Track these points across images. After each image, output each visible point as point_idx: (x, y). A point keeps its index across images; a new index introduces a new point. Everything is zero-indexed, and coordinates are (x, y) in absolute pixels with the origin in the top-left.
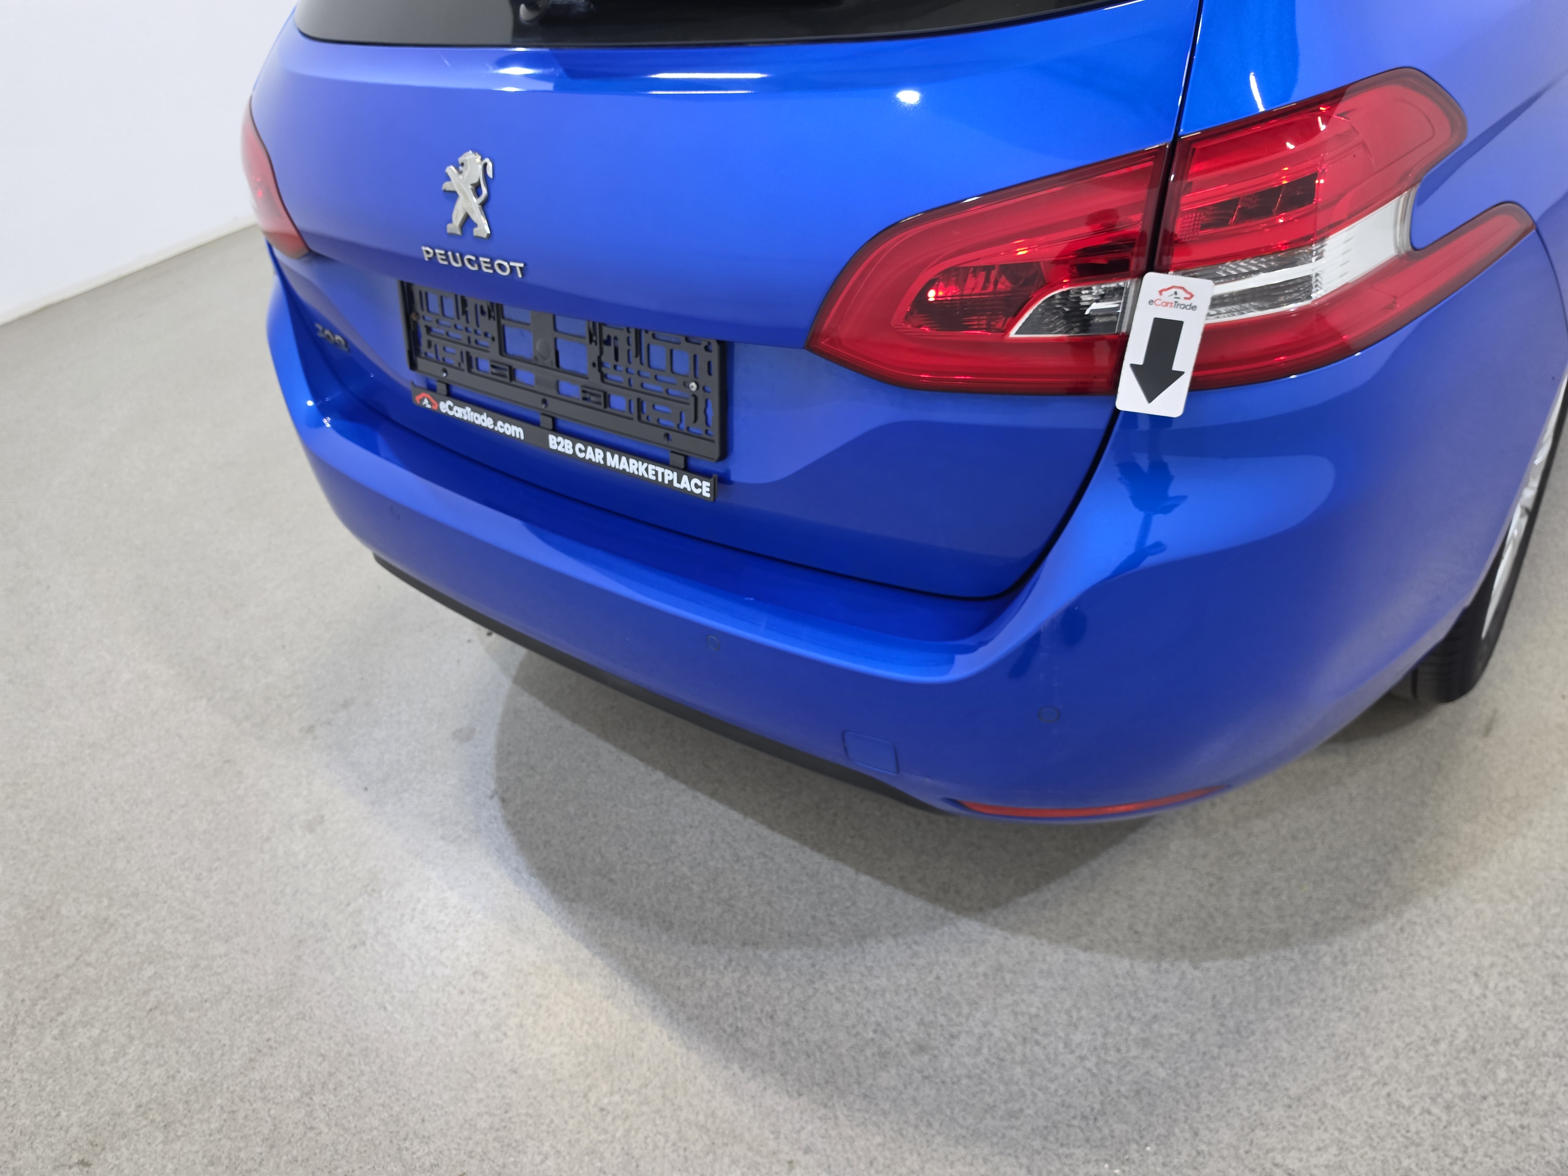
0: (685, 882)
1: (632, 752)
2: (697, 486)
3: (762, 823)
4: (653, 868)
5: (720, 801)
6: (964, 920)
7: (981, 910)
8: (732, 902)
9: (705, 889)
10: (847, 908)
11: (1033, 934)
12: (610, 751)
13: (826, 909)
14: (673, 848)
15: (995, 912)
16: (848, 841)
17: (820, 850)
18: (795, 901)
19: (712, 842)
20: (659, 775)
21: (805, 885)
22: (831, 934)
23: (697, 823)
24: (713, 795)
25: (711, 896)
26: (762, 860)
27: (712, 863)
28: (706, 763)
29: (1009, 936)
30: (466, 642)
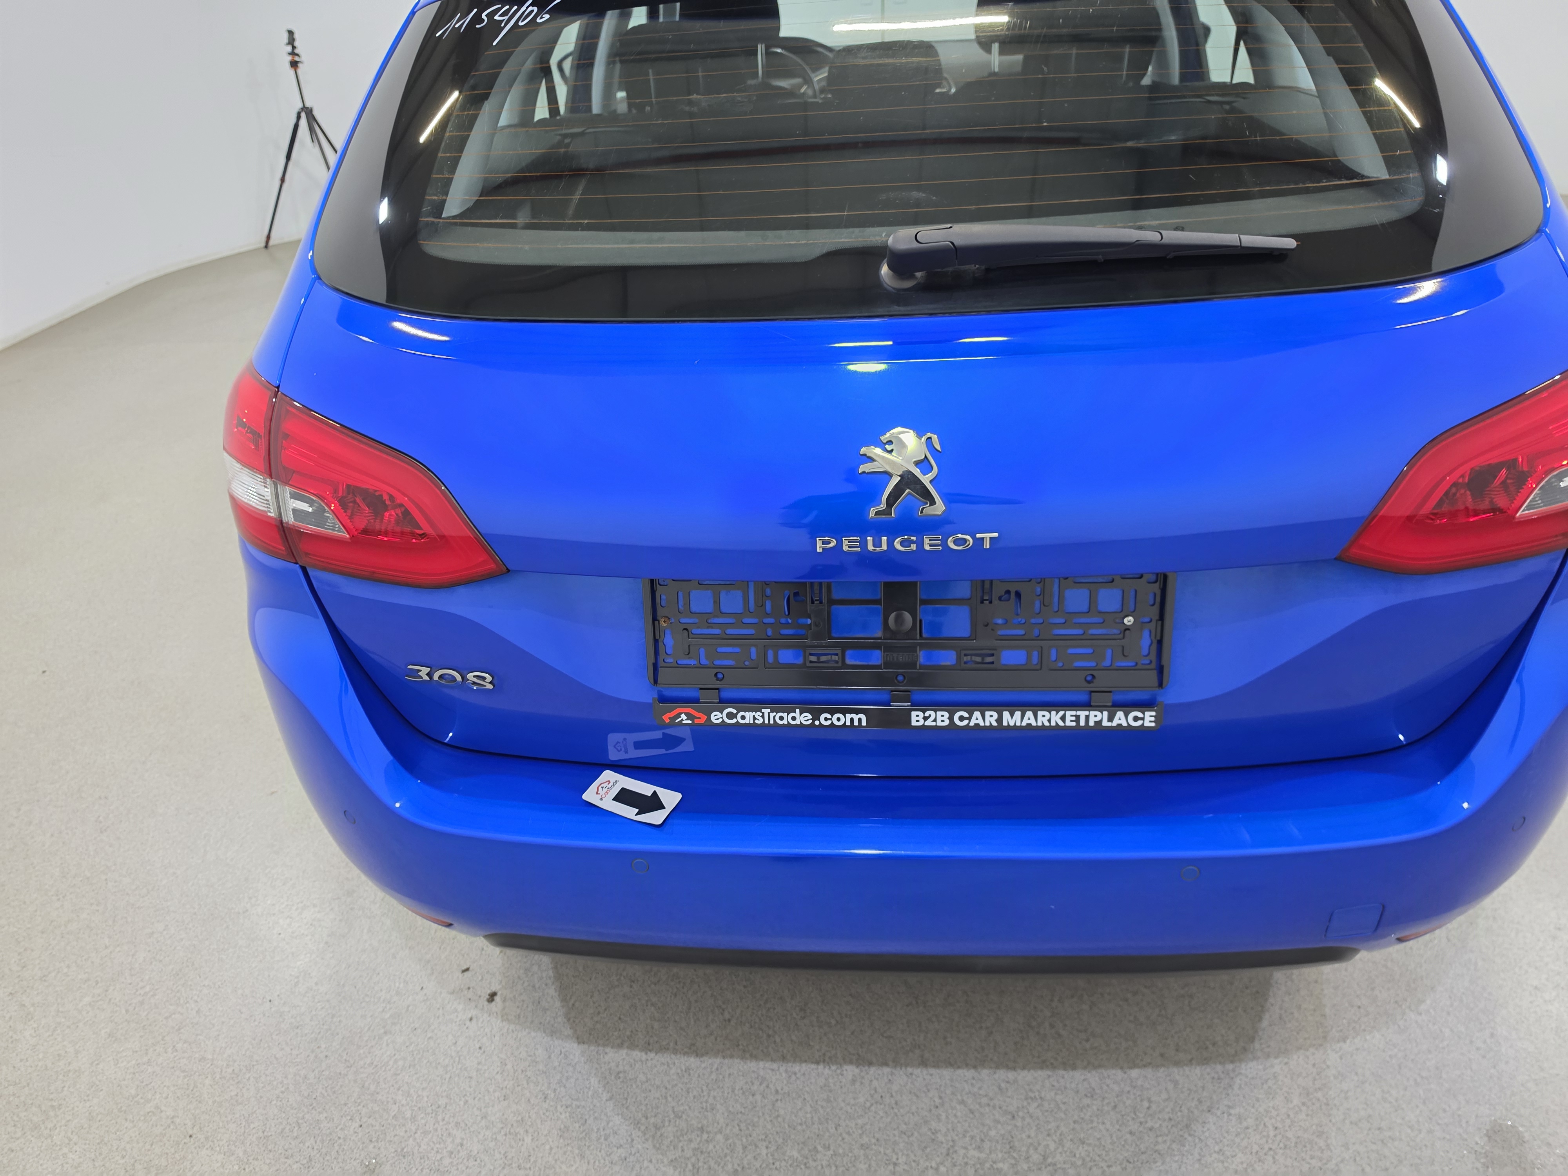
0: (987, 1165)
1: (797, 1058)
2: (1136, 719)
3: (997, 1067)
4: (942, 1169)
5: (936, 1066)
6: (1243, 1066)
7: (1245, 1050)
8: (1050, 1160)
9: (1013, 1162)
10: (1148, 1108)
11: (1299, 1048)
12: (773, 1070)
13: (1133, 1119)
14: (940, 1138)
15: (1257, 1045)
16: (1088, 1046)
17: (1074, 1068)
18: (1101, 1127)
19: (972, 1112)
20: (850, 1071)
21: (1095, 1108)
22: (1160, 1139)
23: (938, 1101)
24: (924, 1063)
25: (1025, 1167)
26: (1036, 1104)
27: (993, 1133)
28: (885, 1035)
29: (1286, 1060)
30: (468, 1023)
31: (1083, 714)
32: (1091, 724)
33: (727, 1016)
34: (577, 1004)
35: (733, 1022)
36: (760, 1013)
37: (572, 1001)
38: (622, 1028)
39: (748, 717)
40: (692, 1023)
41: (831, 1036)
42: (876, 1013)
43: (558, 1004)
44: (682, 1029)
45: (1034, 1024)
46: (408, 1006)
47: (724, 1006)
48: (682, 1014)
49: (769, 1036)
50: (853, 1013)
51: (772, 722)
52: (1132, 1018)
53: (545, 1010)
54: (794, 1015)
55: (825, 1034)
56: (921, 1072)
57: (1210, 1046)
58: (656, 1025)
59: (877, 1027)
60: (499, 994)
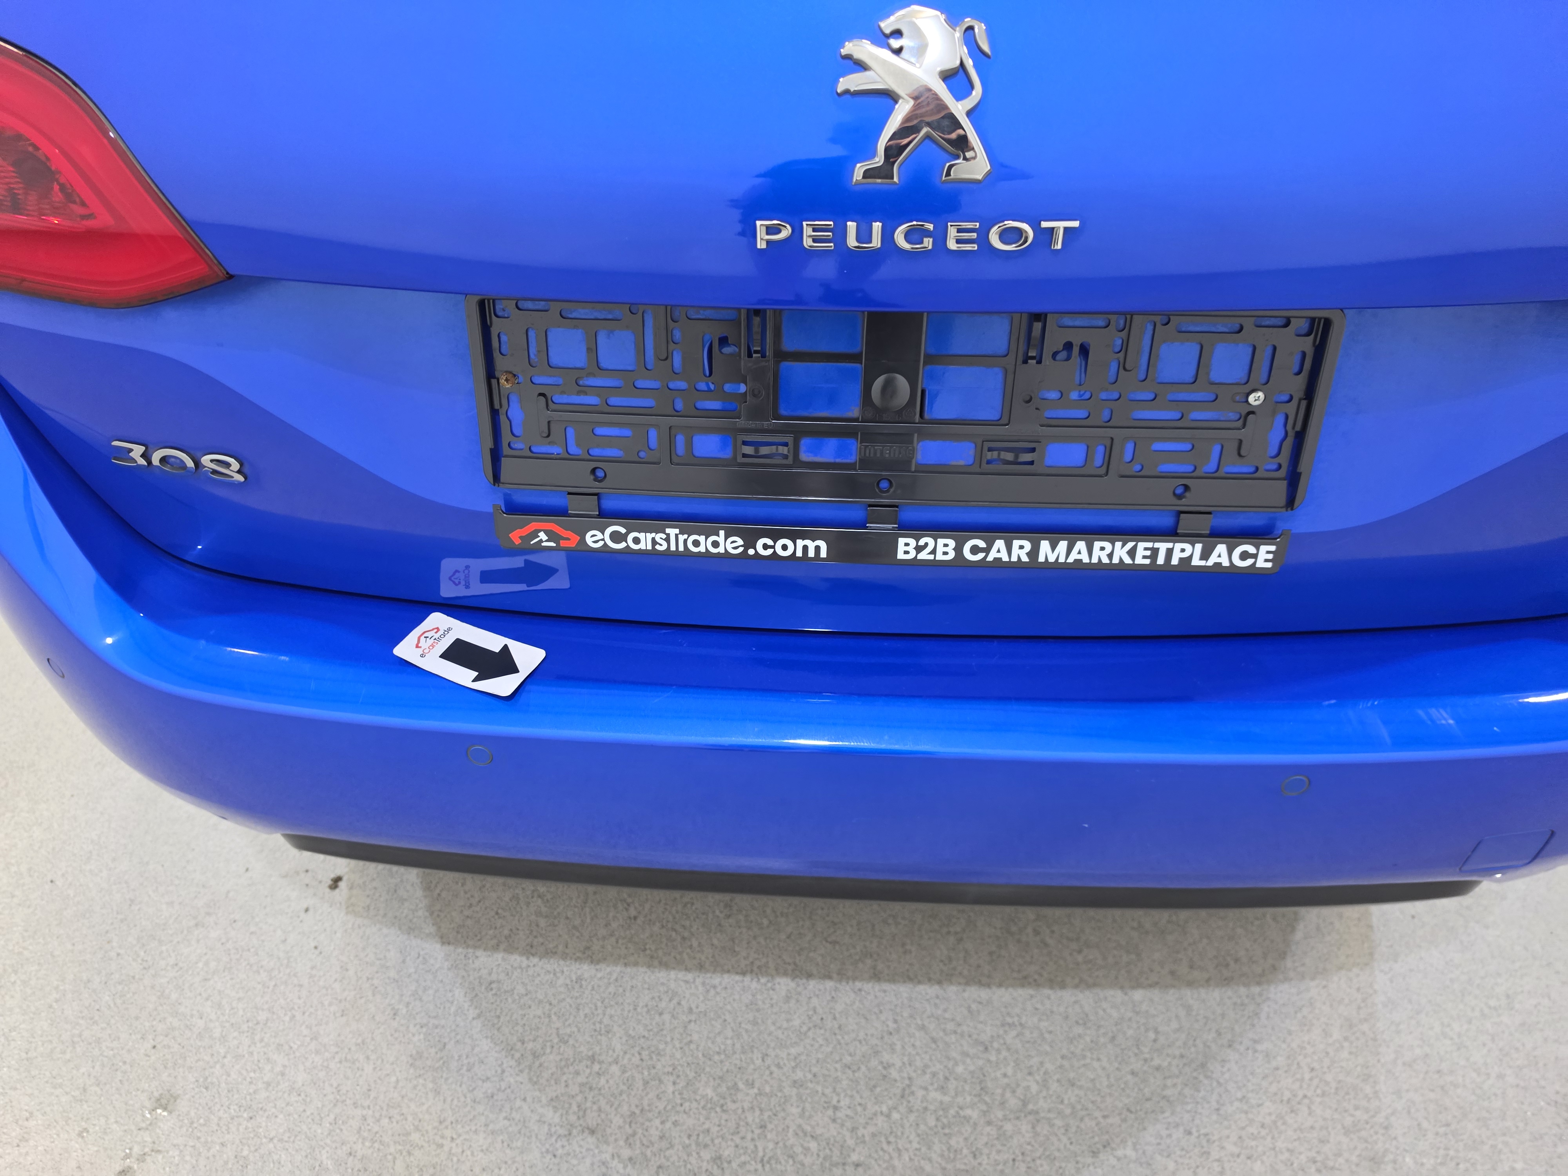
0: (952, 1112)
1: (717, 967)
2: (1244, 556)
3: (967, 984)
4: (895, 1116)
5: (892, 980)
6: (1272, 988)
7: (1274, 968)
8: (1030, 1107)
9: (984, 1108)
10: (1155, 1041)
11: (1340, 968)
12: (687, 982)
13: (1136, 1055)
14: (894, 1074)
15: (1289, 963)
16: (1080, 958)
17: (1063, 986)
18: (1096, 1064)
19: (934, 1041)
20: (784, 984)
21: (1088, 1039)
22: (1169, 1082)
23: (892, 1025)
24: (876, 976)
25: (1000, 1114)
26: (1014, 1033)
27: (960, 1069)
28: (829, 940)
29: (1324, 983)
30: (302, 915)
31: (1163, 547)
32: (1175, 561)
33: (633, 912)
34: (444, 894)
35: (639, 921)
36: (674, 908)
37: (438, 891)
38: (498, 925)
39: (645, 541)
40: (588, 920)
41: (762, 940)
42: (820, 912)
43: (419, 893)
44: (575, 927)
45: (1014, 929)
46: (228, 892)
47: (629, 900)
48: (576, 910)
49: (684, 938)
50: (791, 910)
51: (681, 548)
52: (1135, 924)
53: (402, 900)
54: (717, 913)
55: (755, 938)
56: (873, 987)
57: (1232, 963)
58: (543, 922)
59: (819, 929)
60: (345, 879)
